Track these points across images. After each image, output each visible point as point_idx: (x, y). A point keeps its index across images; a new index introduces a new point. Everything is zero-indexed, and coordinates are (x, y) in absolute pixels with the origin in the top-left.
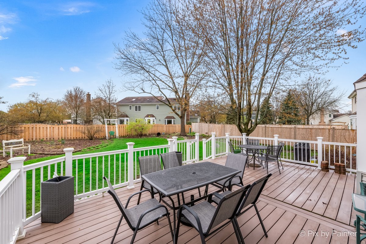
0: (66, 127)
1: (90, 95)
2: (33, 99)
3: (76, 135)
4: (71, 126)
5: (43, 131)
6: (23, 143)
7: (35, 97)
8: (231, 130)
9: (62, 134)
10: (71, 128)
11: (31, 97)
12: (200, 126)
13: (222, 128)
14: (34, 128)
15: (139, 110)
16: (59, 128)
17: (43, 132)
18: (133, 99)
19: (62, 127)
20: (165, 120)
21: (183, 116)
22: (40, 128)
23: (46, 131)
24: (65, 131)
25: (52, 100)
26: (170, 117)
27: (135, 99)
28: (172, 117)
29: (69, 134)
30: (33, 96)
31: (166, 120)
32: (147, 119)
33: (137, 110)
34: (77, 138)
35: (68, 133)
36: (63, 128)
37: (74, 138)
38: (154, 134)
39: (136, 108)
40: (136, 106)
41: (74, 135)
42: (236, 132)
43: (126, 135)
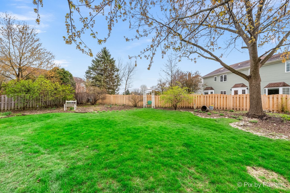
1: (191, 74)
15: (224, 81)
20: (265, 90)
32: (234, 89)
33: (222, 81)
39: (221, 78)
40: (221, 76)
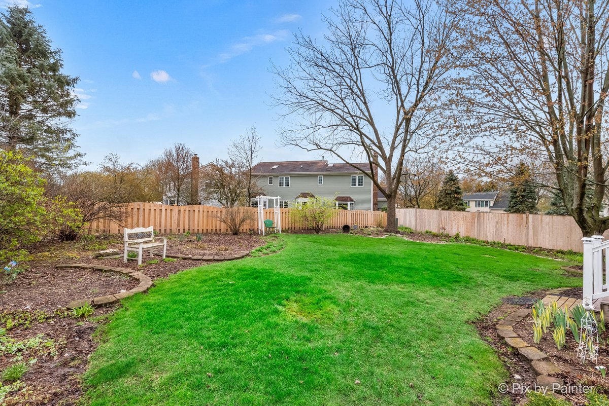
0: (192, 211)
1: (199, 158)
2: (110, 165)
3: (207, 225)
4: (199, 208)
5: (155, 215)
6: (153, 236)
7: (113, 161)
8: (497, 223)
9: (184, 222)
10: (199, 211)
11: (107, 161)
12: (418, 214)
13: (473, 219)
14: (141, 210)
15: (286, 186)
16: (180, 210)
17: (155, 218)
18: (274, 166)
19: (185, 210)
20: (335, 203)
21: (393, 194)
22: (150, 209)
23: (159, 216)
24: (189, 217)
25: (136, 166)
26: (343, 197)
27: (276, 165)
28: (347, 197)
29: (196, 222)
30: (110, 159)
31: (337, 203)
34: (207, 230)
35: (194, 220)
36: (187, 212)
37: (203, 230)
38: (335, 228)
40: (280, 178)
41: (203, 226)
42: (510, 226)
43: (287, 228)
